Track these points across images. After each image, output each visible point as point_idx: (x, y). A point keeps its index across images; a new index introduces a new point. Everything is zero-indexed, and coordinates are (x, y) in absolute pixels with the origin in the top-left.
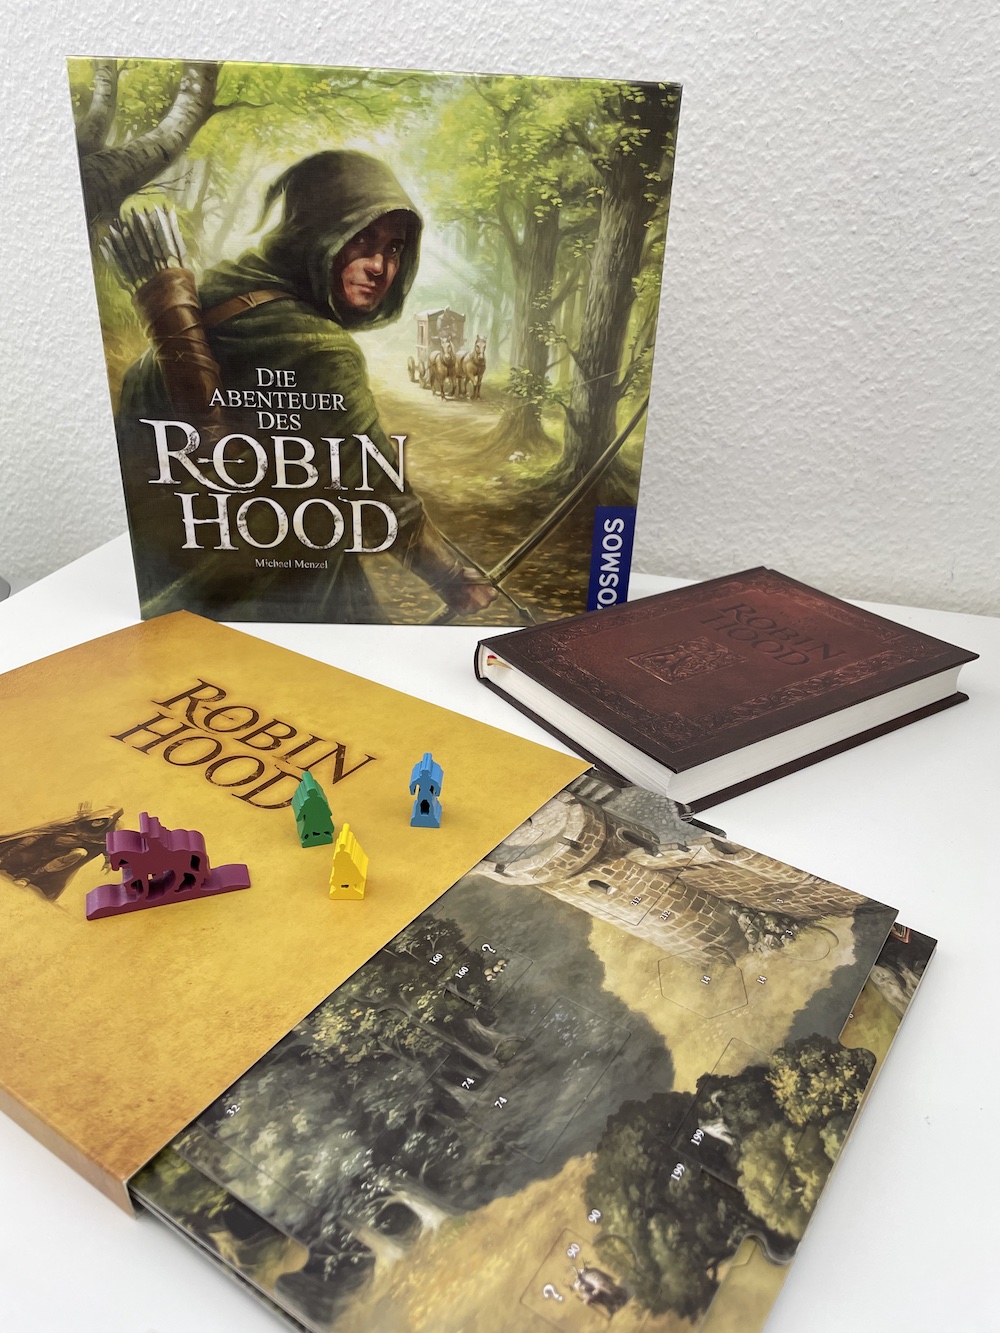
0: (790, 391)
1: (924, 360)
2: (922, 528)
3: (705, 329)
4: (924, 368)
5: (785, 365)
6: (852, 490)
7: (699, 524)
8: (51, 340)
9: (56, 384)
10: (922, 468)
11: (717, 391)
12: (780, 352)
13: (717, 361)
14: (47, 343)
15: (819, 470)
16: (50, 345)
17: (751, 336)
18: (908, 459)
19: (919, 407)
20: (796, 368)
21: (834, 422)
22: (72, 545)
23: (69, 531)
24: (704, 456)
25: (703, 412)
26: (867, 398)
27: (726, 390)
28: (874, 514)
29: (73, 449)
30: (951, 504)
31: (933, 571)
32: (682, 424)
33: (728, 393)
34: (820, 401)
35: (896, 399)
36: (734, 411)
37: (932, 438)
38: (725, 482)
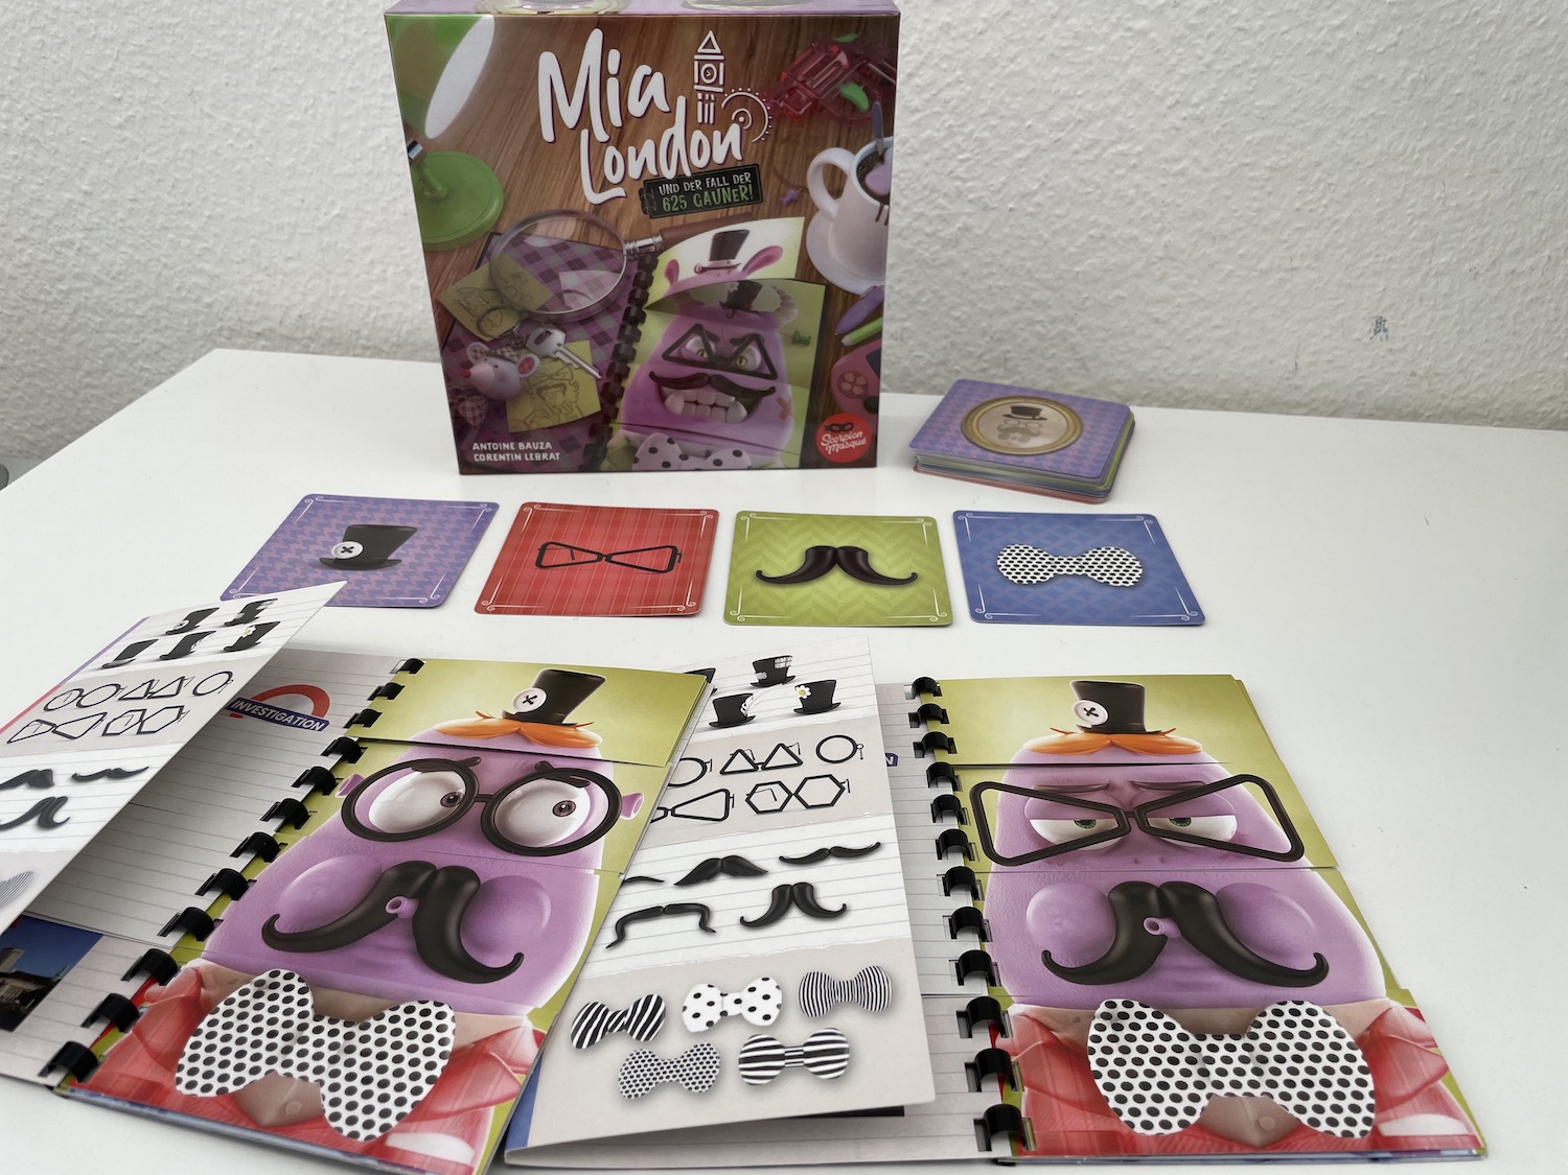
0: (1071, 126)
1: (1255, 70)
2: (1254, 304)
3: (950, 44)
4: (1254, 82)
5: (1064, 89)
6: (1161, 259)
7: (957, 319)
8: (26, 120)
9: (41, 181)
10: (1255, 222)
11: (972, 132)
12: (1055, 70)
13: (969, 88)
14: (21, 124)
15: (1115, 234)
16: (27, 125)
17: (1013, 49)
18: (1236, 211)
19: (1248, 138)
20: (1079, 93)
21: (1134, 167)
22: (93, 405)
23: (87, 386)
24: (959, 225)
25: (954, 163)
26: (1178, 129)
27: (985, 129)
28: (1191, 290)
29: (77, 270)
30: (1293, 269)
31: (1271, 362)
32: (925, 182)
33: (986, 134)
34: (1113, 138)
35: (1217, 128)
36: (996, 159)
37: (1268, 180)
38: (989, 259)
